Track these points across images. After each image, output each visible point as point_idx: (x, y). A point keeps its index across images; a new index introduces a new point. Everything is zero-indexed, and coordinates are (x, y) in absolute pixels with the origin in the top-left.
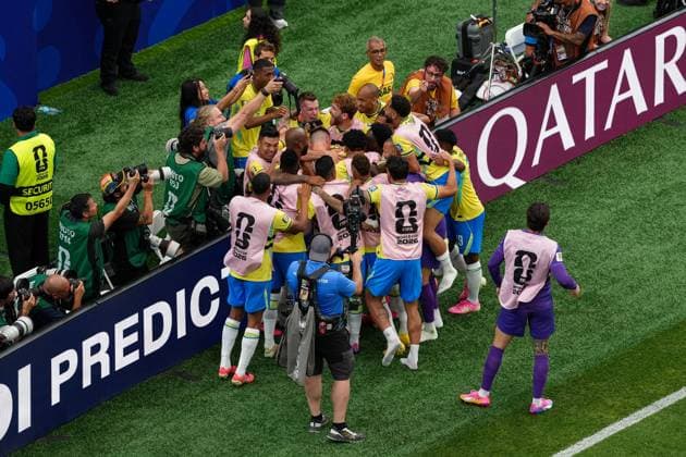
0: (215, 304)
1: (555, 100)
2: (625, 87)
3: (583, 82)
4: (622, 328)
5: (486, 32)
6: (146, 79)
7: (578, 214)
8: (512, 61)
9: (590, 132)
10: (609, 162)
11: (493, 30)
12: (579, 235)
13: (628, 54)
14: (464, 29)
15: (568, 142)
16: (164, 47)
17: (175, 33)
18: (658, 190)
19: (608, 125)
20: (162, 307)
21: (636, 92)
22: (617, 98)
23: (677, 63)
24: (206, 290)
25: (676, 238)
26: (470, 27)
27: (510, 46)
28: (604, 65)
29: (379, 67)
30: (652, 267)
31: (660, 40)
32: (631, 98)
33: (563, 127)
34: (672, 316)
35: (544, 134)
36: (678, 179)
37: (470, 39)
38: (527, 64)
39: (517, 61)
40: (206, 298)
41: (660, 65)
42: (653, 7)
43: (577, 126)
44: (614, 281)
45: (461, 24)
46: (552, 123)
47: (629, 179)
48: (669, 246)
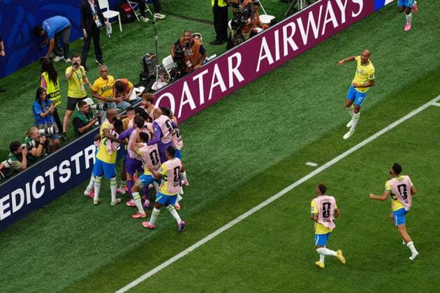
0: (43, 188)
1: (186, 88)
2: (216, 80)
3: (198, 79)
4: (222, 186)
5: (154, 60)
6: (5, 91)
7: (199, 137)
8: (166, 72)
9: (202, 101)
10: (211, 114)
11: (157, 59)
12: (200, 146)
13: (216, 66)
14: (144, 60)
15: (193, 106)
16: (13, 76)
17: (16, 70)
18: (233, 125)
19: (210, 98)
20: (20, 191)
21: (221, 82)
22: (213, 86)
23: (238, 69)
24: (39, 182)
25: (243, 145)
26: (146, 59)
27: (164, 66)
28: (206, 71)
29: (105, 78)
30: (233, 158)
31: (230, 59)
32: (219, 86)
33: (190, 100)
34: (243, 179)
35: (182, 103)
36: (242, 119)
37: (147, 64)
38: (173, 73)
39: (168, 72)
40: (39, 185)
41: (231, 70)
42: (226, 44)
43: (196, 99)
44: (217, 165)
45: (142, 58)
46: (185, 98)
47: (221, 120)
48: (240, 148)
